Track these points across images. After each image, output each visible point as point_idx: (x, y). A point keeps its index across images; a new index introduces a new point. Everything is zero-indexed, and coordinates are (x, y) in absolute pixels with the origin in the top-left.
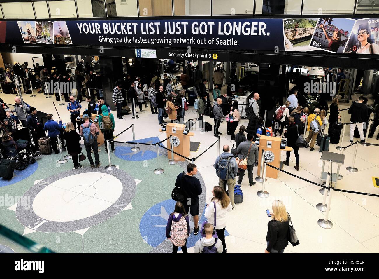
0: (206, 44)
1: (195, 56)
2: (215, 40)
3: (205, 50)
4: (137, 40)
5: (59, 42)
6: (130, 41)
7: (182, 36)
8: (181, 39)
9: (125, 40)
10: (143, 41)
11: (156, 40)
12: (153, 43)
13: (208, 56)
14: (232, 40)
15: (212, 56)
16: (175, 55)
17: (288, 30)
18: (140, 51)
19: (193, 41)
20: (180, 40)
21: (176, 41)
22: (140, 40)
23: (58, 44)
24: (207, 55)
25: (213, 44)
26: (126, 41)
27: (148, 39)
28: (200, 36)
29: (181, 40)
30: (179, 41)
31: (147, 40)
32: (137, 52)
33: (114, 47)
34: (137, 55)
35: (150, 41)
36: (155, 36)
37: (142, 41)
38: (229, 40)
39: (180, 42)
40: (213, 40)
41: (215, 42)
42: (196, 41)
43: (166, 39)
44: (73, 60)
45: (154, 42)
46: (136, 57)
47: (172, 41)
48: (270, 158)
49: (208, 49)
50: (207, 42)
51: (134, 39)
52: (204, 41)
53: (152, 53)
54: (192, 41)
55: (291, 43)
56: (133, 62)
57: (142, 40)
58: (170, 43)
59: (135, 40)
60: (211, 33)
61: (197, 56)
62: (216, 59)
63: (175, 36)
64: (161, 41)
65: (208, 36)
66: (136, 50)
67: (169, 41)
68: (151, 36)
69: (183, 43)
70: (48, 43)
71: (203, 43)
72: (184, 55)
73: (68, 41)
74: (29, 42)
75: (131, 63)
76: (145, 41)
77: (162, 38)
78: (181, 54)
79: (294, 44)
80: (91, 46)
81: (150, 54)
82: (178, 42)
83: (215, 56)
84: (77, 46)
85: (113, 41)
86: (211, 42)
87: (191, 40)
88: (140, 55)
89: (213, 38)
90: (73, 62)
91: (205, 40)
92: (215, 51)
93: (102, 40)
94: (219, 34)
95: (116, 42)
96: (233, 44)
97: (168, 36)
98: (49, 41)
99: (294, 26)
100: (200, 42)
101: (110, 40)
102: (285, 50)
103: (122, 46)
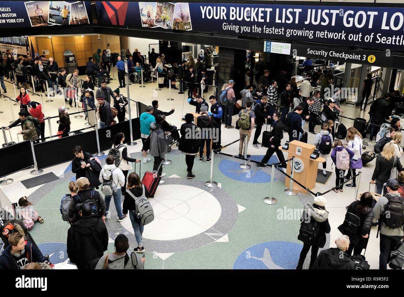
0: (360, 41)
1: (343, 56)
2: (375, 36)
3: (358, 50)
4: (268, 30)
5: (178, 27)
6: (260, 31)
7: (329, 28)
8: (326, 32)
9: (254, 29)
10: (276, 31)
11: (293, 32)
12: (288, 35)
13: (362, 58)
14: (400, 37)
15: (367, 58)
16: (315, 52)
18: (270, 44)
19: (343, 36)
20: (325, 34)
21: (320, 34)
22: (272, 30)
23: (177, 29)
24: (359, 56)
25: (371, 41)
26: (254, 31)
27: (283, 29)
28: (354, 30)
29: (327, 34)
30: (323, 34)
31: (281, 31)
32: (267, 45)
33: (239, 37)
34: (266, 48)
35: (285, 32)
36: (293, 26)
37: (274, 32)
38: (396, 37)
39: (324, 36)
40: (372, 36)
41: (375, 39)
42: (346, 37)
43: (306, 31)
44: (192, 50)
45: (290, 33)
46: (265, 51)
47: (314, 35)
49: (363, 48)
50: (363, 38)
51: (264, 28)
52: (359, 37)
53: (285, 47)
54: (341, 36)
56: (259, 57)
57: (274, 30)
58: (311, 37)
59: (266, 30)
60: (370, 26)
61: (345, 56)
62: (372, 62)
63: (320, 28)
64: (300, 33)
65: (365, 31)
66: (265, 42)
67: (310, 34)
68: (287, 26)
69: (329, 37)
70: (166, 28)
71: (357, 40)
72: (328, 54)
73: (188, 27)
74: (147, 26)
75: (257, 58)
76: (279, 32)
77: (302, 29)
78: (324, 52)
80: (212, 34)
81: (283, 49)
82: (322, 36)
83: (372, 58)
84: (197, 33)
85: (240, 29)
86: (369, 38)
87: (340, 34)
88: (270, 49)
89: (373, 34)
90: (190, 52)
91: (360, 35)
92: (372, 51)
93: (226, 27)
94: (382, 28)
95: (242, 30)
96: (401, 44)
97: (310, 27)
98: (167, 25)
100: (353, 38)
101: (236, 28)
103: (248, 36)
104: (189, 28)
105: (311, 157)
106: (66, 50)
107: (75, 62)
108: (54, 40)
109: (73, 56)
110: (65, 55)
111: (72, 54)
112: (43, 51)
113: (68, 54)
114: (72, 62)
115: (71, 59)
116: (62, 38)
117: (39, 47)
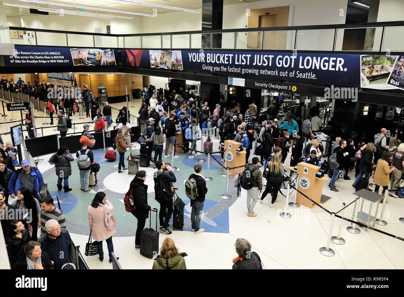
0: (287, 76)
1: (277, 87)
2: (295, 72)
3: (286, 82)
4: (231, 70)
5: (174, 67)
6: (226, 70)
7: (268, 68)
8: (266, 71)
9: (222, 69)
10: (235, 70)
11: (246, 70)
12: (243, 73)
13: (288, 88)
14: (310, 74)
15: (291, 88)
16: (260, 85)
17: (366, 66)
18: (232, 79)
19: (277, 73)
20: (265, 71)
21: (263, 72)
22: (233, 69)
23: (173, 69)
24: (287, 87)
25: (293, 76)
26: (222, 70)
27: (240, 69)
28: (283, 69)
29: (267, 72)
30: (264, 72)
31: (239, 70)
32: (230, 80)
33: (213, 74)
34: (230, 82)
35: (241, 71)
36: (246, 66)
37: (235, 71)
38: (308, 73)
39: (265, 73)
40: (294, 73)
41: (296, 75)
42: (279, 73)
43: (254, 70)
45: (244, 71)
46: (229, 84)
47: (259, 72)
48: (306, 185)
49: (289, 81)
50: (288, 74)
51: (228, 68)
52: (286, 73)
53: (241, 81)
54: (275, 73)
55: (367, 79)
56: (233, 91)
57: (235, 69)
58: (257, 74)
59: (229, 69)
60: (293, 66)
61: (278, 87)
62: (294, 91)
63: (262, 68)
64: (250, 71)
65: (290, 69)
66: (229, 78)
67: (256, 72)
68: (242, 67)
69: (268, 74)
70: (166, 68)
71: (285, 75)
72: (268, 85)
74: (154, 67)
75: (231, 91)
76: (237, 71)
77: (251, 69)
78: (265, 84)
79: (370, 81)
80: (196, 73)
81: (240, 82)
82: (264, 73)
83: (294, 88)
84: (186, 72)
85: (213, 69)
86: (292, 74)
87: (275, 72)
88: (232, 83)
89: (294, 71)
91: (287, 72)
92: (295, 83)
93: (205, 68)
94: (300, 68)
95: (215, 70)
96: (311, 78)
97: (256, 67)
98: (167, 66)
99: (371, 63)
100: (283, 74)
101: (211, 68)
102: (361, 87)
103: (219, 74)
104: (181, 68)
105: (237, 150)
106: (100, 85)
107: (106, 93)
108: (92, 76)
109: (105, 89)
110: (99, 88)
111: (104, 88)
112: (84, 84)
113: (101, 88)
114: (104, 93)
115: (103, 91)
116: (98, 76)
117: (81, 82)
